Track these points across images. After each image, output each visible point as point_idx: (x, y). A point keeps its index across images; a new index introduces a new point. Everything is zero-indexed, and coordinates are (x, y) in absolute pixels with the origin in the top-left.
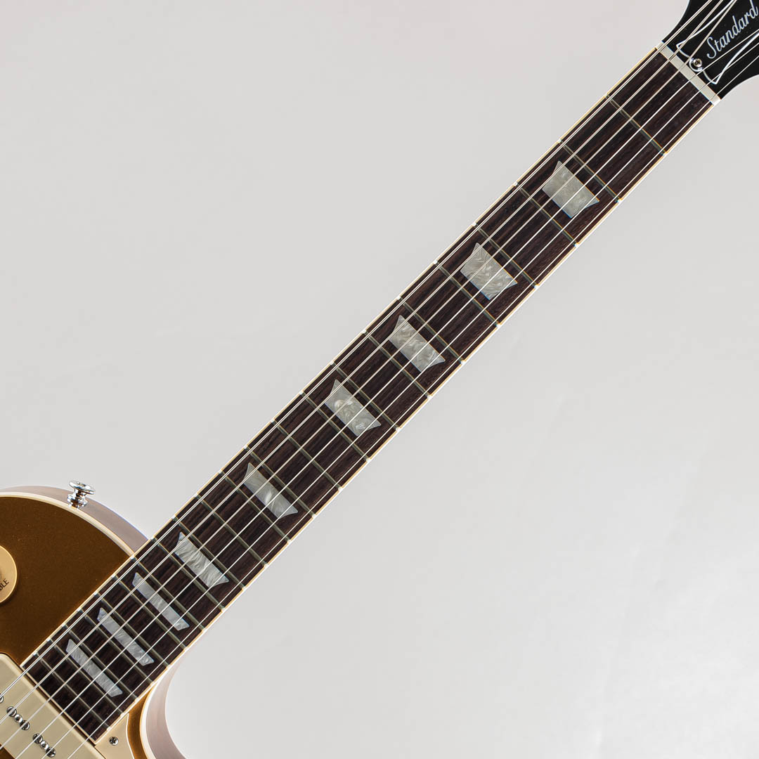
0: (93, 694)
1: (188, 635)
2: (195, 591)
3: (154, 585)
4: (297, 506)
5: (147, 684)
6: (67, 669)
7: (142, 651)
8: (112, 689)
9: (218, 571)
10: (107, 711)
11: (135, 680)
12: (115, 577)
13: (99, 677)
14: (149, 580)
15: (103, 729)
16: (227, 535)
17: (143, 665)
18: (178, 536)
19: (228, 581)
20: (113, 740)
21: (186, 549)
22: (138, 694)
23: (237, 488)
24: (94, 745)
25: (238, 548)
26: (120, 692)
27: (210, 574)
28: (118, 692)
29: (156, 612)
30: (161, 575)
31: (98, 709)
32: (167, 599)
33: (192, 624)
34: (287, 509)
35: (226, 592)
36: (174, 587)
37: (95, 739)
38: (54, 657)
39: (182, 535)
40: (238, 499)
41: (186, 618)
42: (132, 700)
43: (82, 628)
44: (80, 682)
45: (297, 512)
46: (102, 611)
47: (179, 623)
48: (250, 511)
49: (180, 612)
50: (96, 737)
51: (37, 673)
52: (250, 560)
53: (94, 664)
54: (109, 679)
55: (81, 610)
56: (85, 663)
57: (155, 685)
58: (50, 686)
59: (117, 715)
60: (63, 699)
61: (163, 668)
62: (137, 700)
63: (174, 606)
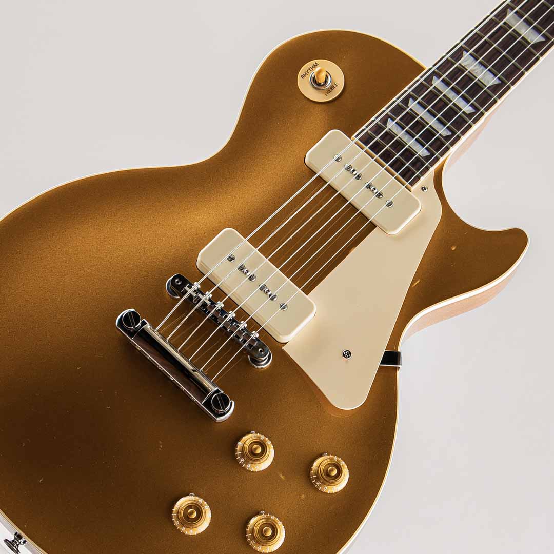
0: (409, 153)
1: (476, 116)
2: (478, 87)
3: (448, 84)
4: (544, 36)
5: (447, 149)
6: (389, 136)
7: (442, 126)
8: (422, 152)
9: (492, 76)
10: (420, 165)
11: (439, 146)
12: (420, 79)
13: (411, 143)
14: (443, 81)
15: (418, 178)
16: (496, 52)
17: (444, 135)
18: (462, 53)
19: (500, 82)
20: (424, 189)
21: (468, 62)
22: (442, 154)
23: (501, 24)
24: (410, 191)
25: (505, 61)
26: (428, 154)
27: (487, 78)
28: (426, 153)
29: (451, 101)
30: (453, 76)
31: (413, 164)
32: (458, 93)
33: (477, 110)
34: (535, 38)
35: (500, 89)
36: (463, 84)
37: (412, 186)
38: (378, 129)
39: (464, 53)
40: (502, 30)
41: (472, 105)
42: (437, 159)
43: (397, 110)
44: (399, 145)
45: (544, 40)
46: (411, 100)
47: (467, 109)
48: (512, 37)
49: (468, 101)
50: (412, 184)
51: (366, 140)
52: (515, 69)
54: (419, 145)
55: (396, 100)
56: (400, 134)
57: (453, 150)
58: (376, 148)
59: (427, 169)
60: (386, 157)
61: (458, 138)
62: (441, 159)
63: (463, 97)
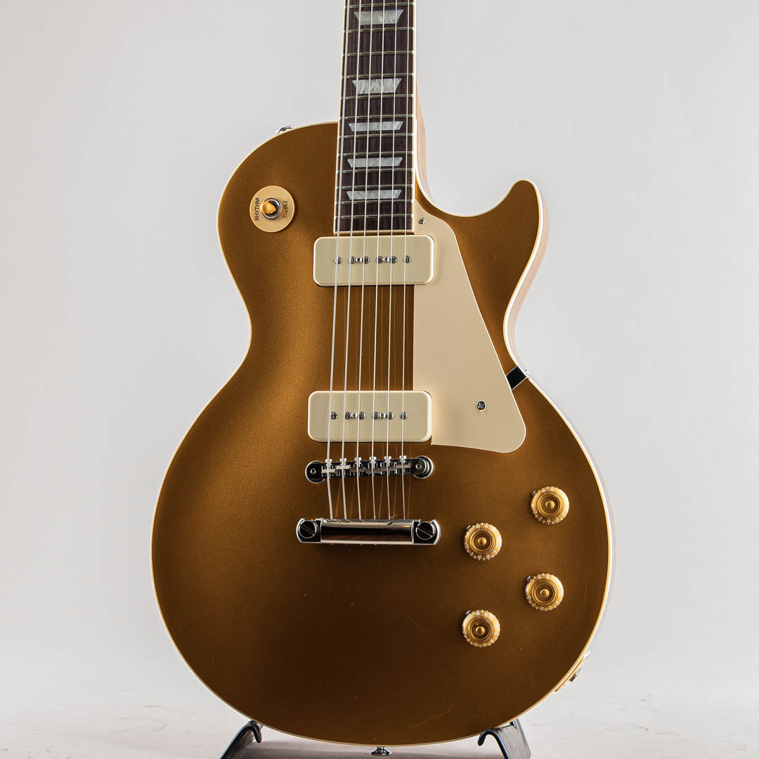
0: (386, 205)
1: (407, 126)
2: (388, 100)
3: (364, 120)
4: (399, 7)
5: (410, 173)
6: (359, 207)
7: (390, 159)
8: (393, 194)
9: (391, 80)
10: (401, 207)
11: (401, 177)
12: (340, 136)
13: (380, 195)
14: (359, 121)
15: (409, 218)
16: (377, 58)
17: (398, 165)
18: (353, 84)
19: (401, 79)
20: (421, 222)
21: (364, 87)
22: (410, 182)
23: (359, 30)
24: (413, 234)
25: (389, 58)
26: (400, 191)
27: (389, 86)
28: (398, 192)
29: (378, 132)
30: (362, 110)
31: (396, 211)
32: (378, 120)
33: (403, 119)
34: (395, 16)
35: (406, 85)
36: (375, 110)
37: (410, 229)
38: (346, 209)
39: (354, 82)
40: (365, 34)
41: (397, 119)
42: (410, 189)
43: (347, 179)
44: (372, 206)
45: (402, 11)
46: (349, 161)
47: (396, 125)
48: (377, 34)
49: (390, 119)
50: (409, 227)
51: (345, 226)
52: (402, 58)
53: (372, 191)
54: (387, 191)
55: (339, 171)
56: (366, 196)
57: (415, 169)
58: (358, 225)
59: (410, 204)
60: (372, 225)
61: (410, 156)
62: (413, 186)
63: (384, 120)
